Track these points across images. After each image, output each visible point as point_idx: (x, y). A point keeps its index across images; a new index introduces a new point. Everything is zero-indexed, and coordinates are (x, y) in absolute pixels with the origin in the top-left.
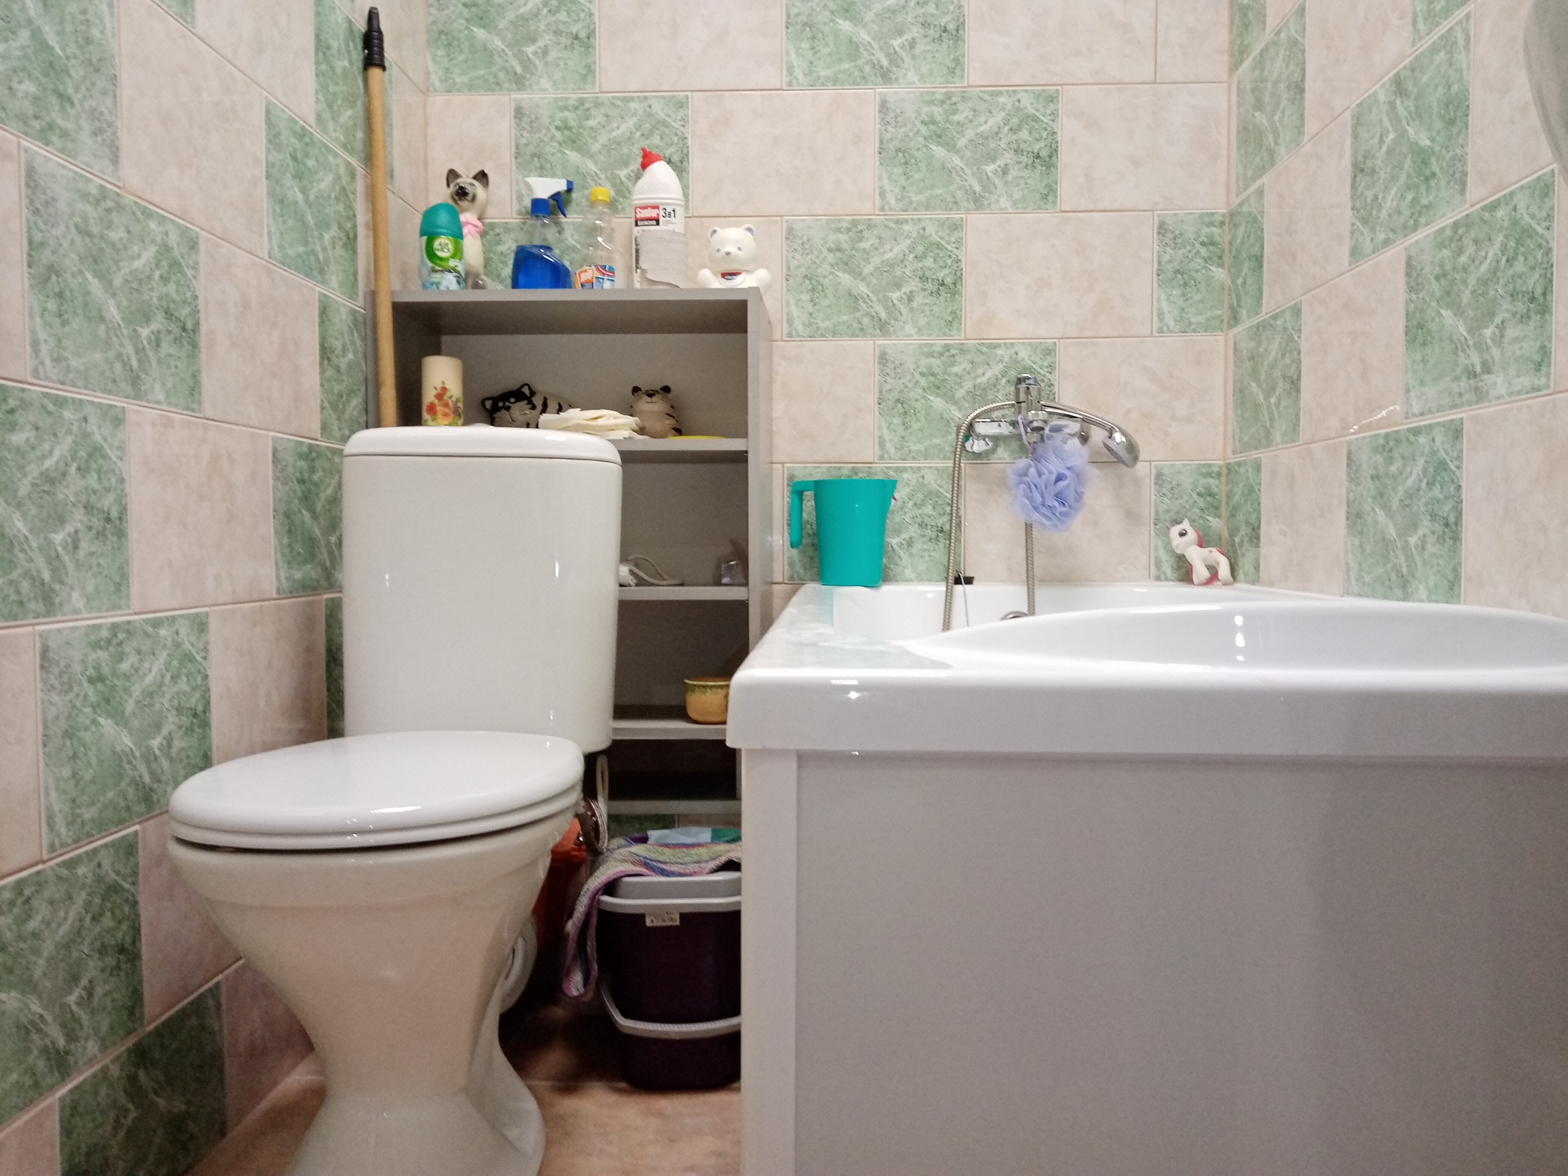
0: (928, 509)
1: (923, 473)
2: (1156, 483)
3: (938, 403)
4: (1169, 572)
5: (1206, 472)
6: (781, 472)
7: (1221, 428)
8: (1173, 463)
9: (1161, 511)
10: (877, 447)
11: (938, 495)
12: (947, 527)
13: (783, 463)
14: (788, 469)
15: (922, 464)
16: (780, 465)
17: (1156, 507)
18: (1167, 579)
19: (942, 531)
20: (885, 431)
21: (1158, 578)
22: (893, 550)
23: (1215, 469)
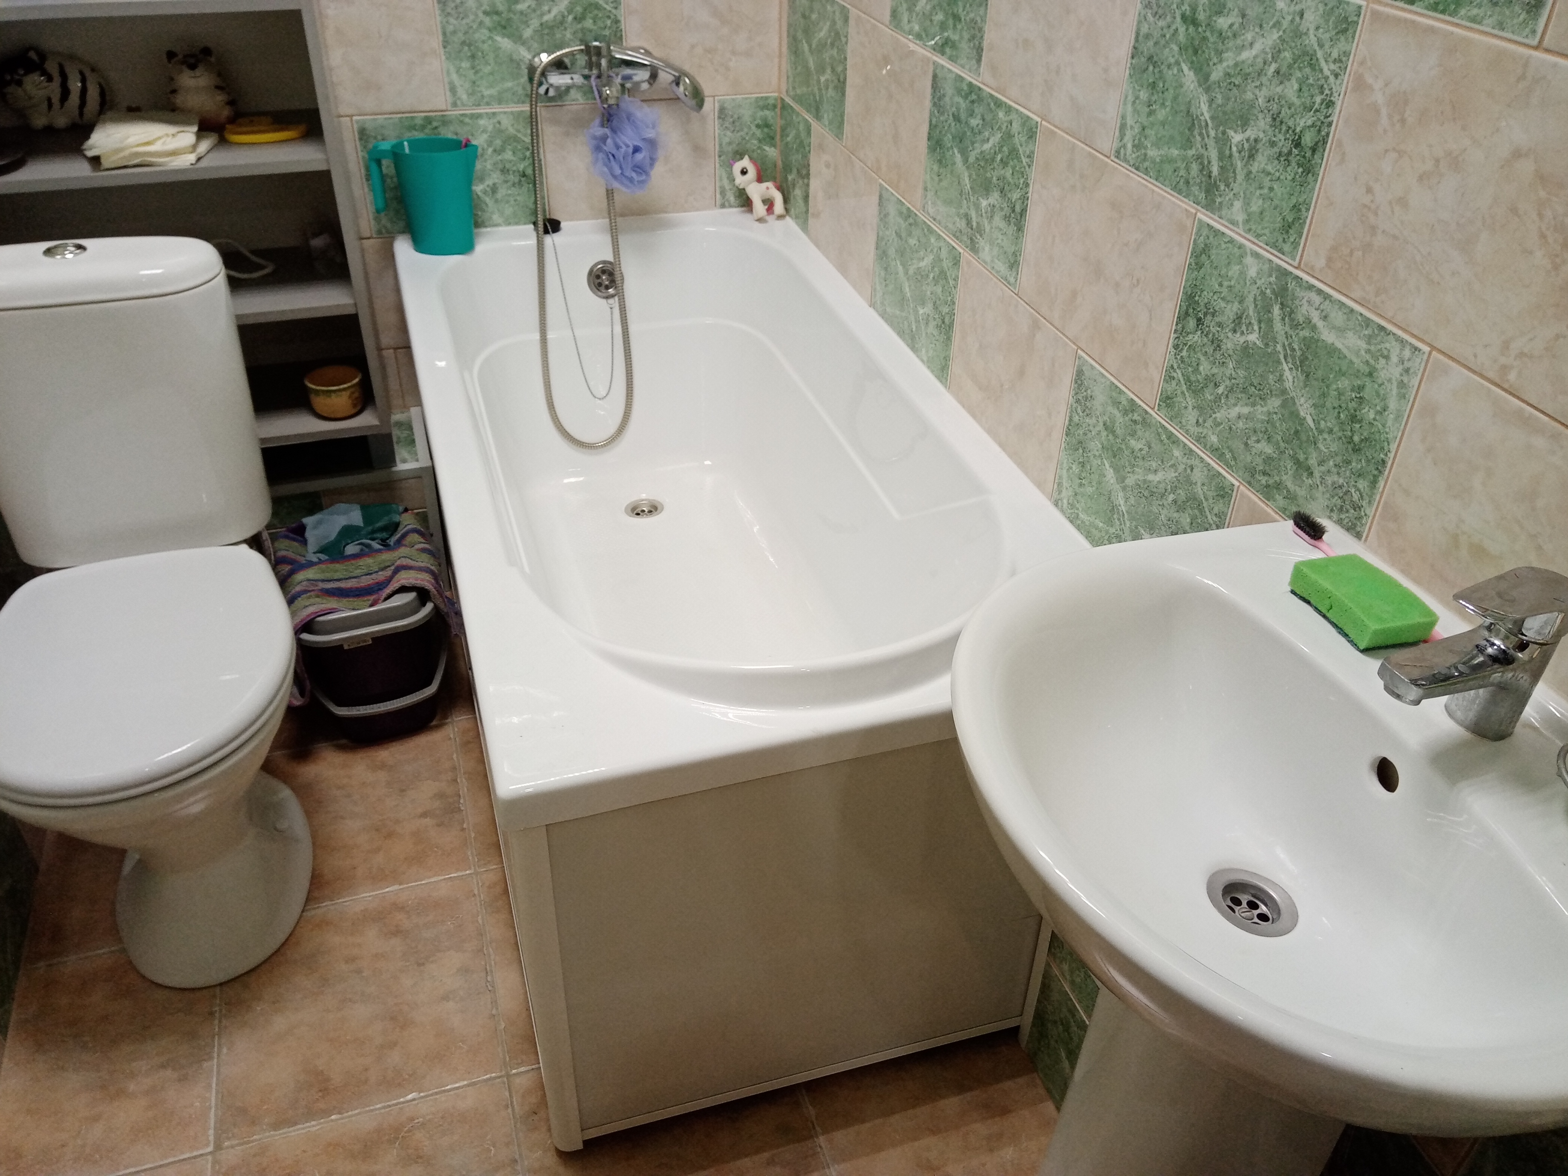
0: (508, 155)
1: (498, 118)
2: (719, 118)
3: (505, 43)
4: (732, 199)
5: (763, 104)
6: (349, 124)
7: (776, 60)
8: (734, 97)
9: (724, 144)
10: (448, 93)
11: (516, 139)
12: (529, 171)
13: (351, 116)
14: (357, 122)
15: (496, 109)
16: (348, 119)
17: (720, 139)
18: (731, 206)
19: (524, 175)
20: (454, 77)
21: (723, 206)
22: (478, 197)
23: (771, 102)
